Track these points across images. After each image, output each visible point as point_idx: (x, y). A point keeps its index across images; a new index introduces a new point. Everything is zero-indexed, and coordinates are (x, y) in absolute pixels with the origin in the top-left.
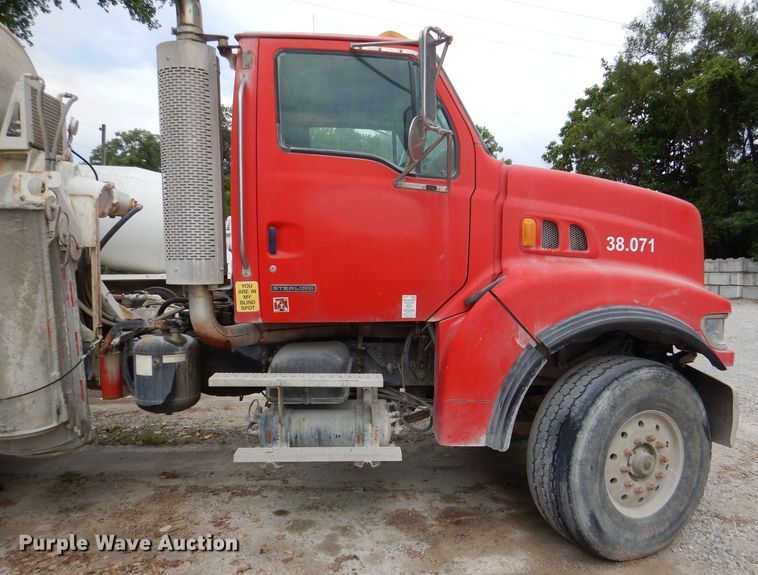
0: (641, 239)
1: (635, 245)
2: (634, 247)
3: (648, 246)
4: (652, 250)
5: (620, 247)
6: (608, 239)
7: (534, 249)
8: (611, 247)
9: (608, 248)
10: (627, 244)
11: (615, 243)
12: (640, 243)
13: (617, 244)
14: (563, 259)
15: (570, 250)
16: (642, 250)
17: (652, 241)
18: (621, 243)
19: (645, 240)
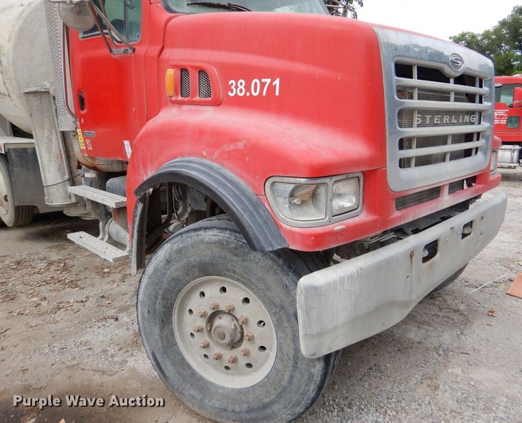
0: (263, 80)
1: (257, 87)
2: (255, 91)
3: (272, 88)
4: (277, 93)
5: (241, 91)
6: (230, 83)
7: (174, 98)
8: (232, 91)
9: (229, 93)
10: (248, 88)
11: (237, 87)
12: (263, 85)
13: (238, 88)
14: (193, 107)
15: (197, 98)
16: (264, 94)
17: (277, 82)
18: (242, 87)
19: (268, 81)
